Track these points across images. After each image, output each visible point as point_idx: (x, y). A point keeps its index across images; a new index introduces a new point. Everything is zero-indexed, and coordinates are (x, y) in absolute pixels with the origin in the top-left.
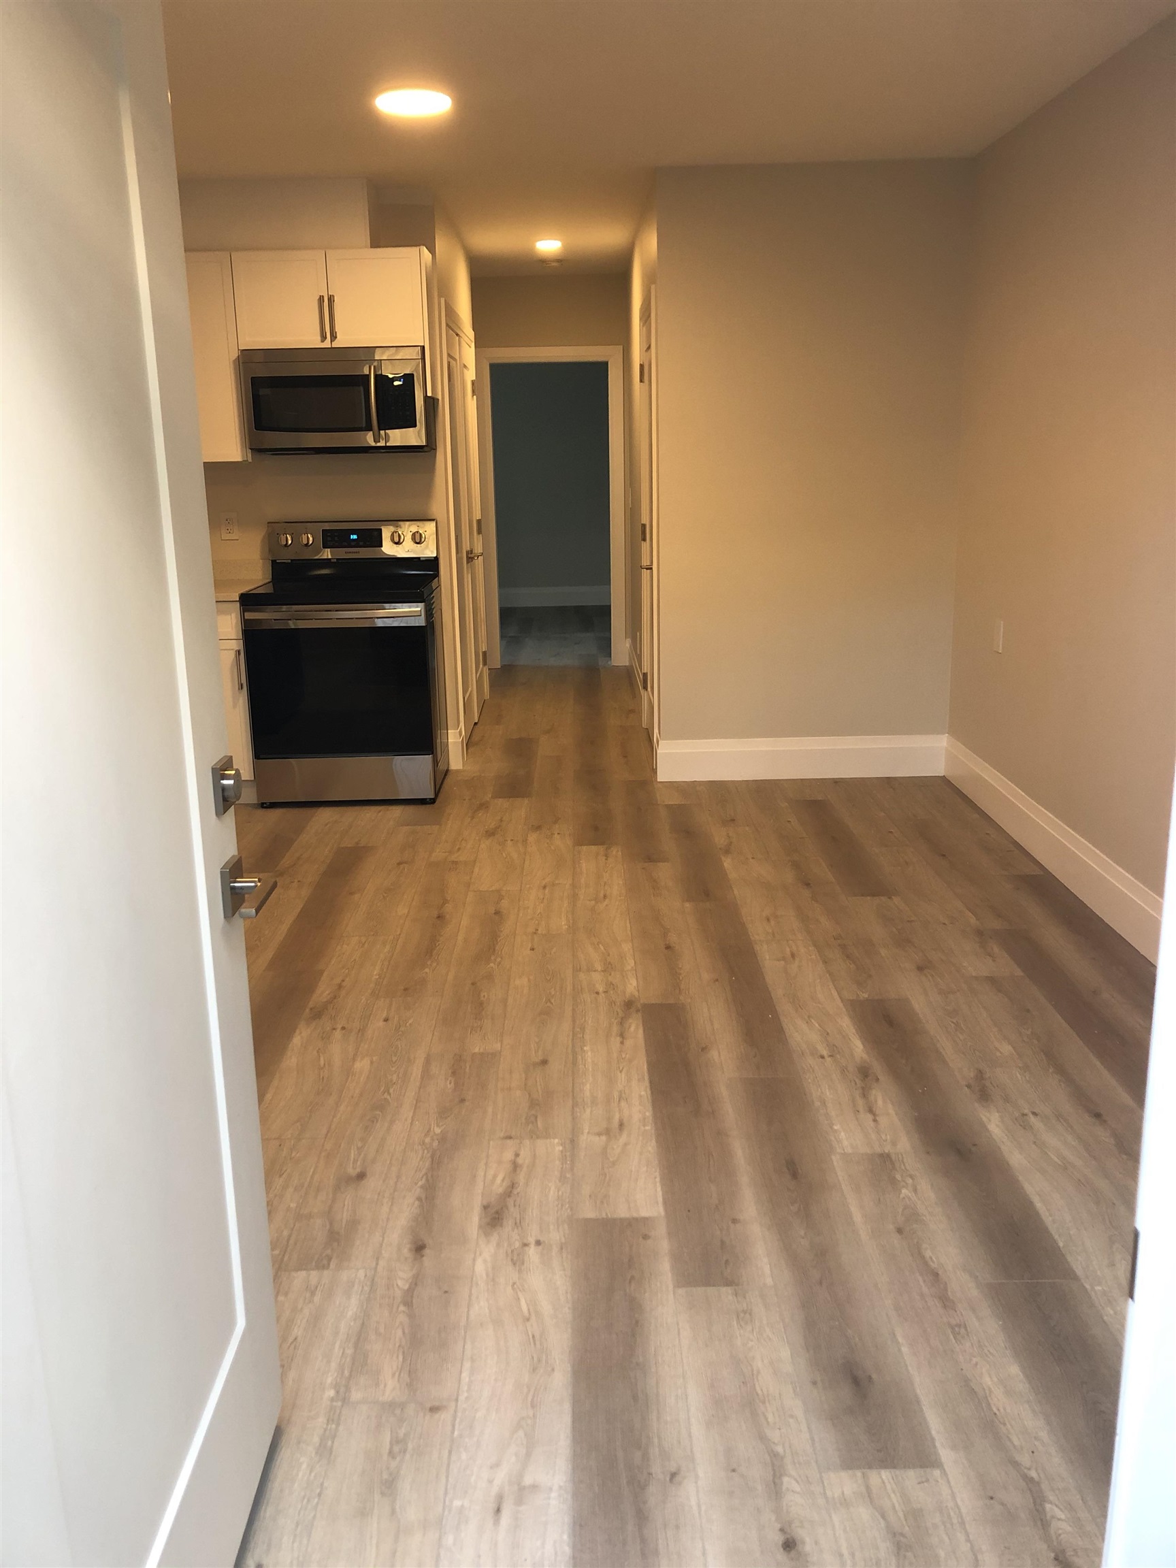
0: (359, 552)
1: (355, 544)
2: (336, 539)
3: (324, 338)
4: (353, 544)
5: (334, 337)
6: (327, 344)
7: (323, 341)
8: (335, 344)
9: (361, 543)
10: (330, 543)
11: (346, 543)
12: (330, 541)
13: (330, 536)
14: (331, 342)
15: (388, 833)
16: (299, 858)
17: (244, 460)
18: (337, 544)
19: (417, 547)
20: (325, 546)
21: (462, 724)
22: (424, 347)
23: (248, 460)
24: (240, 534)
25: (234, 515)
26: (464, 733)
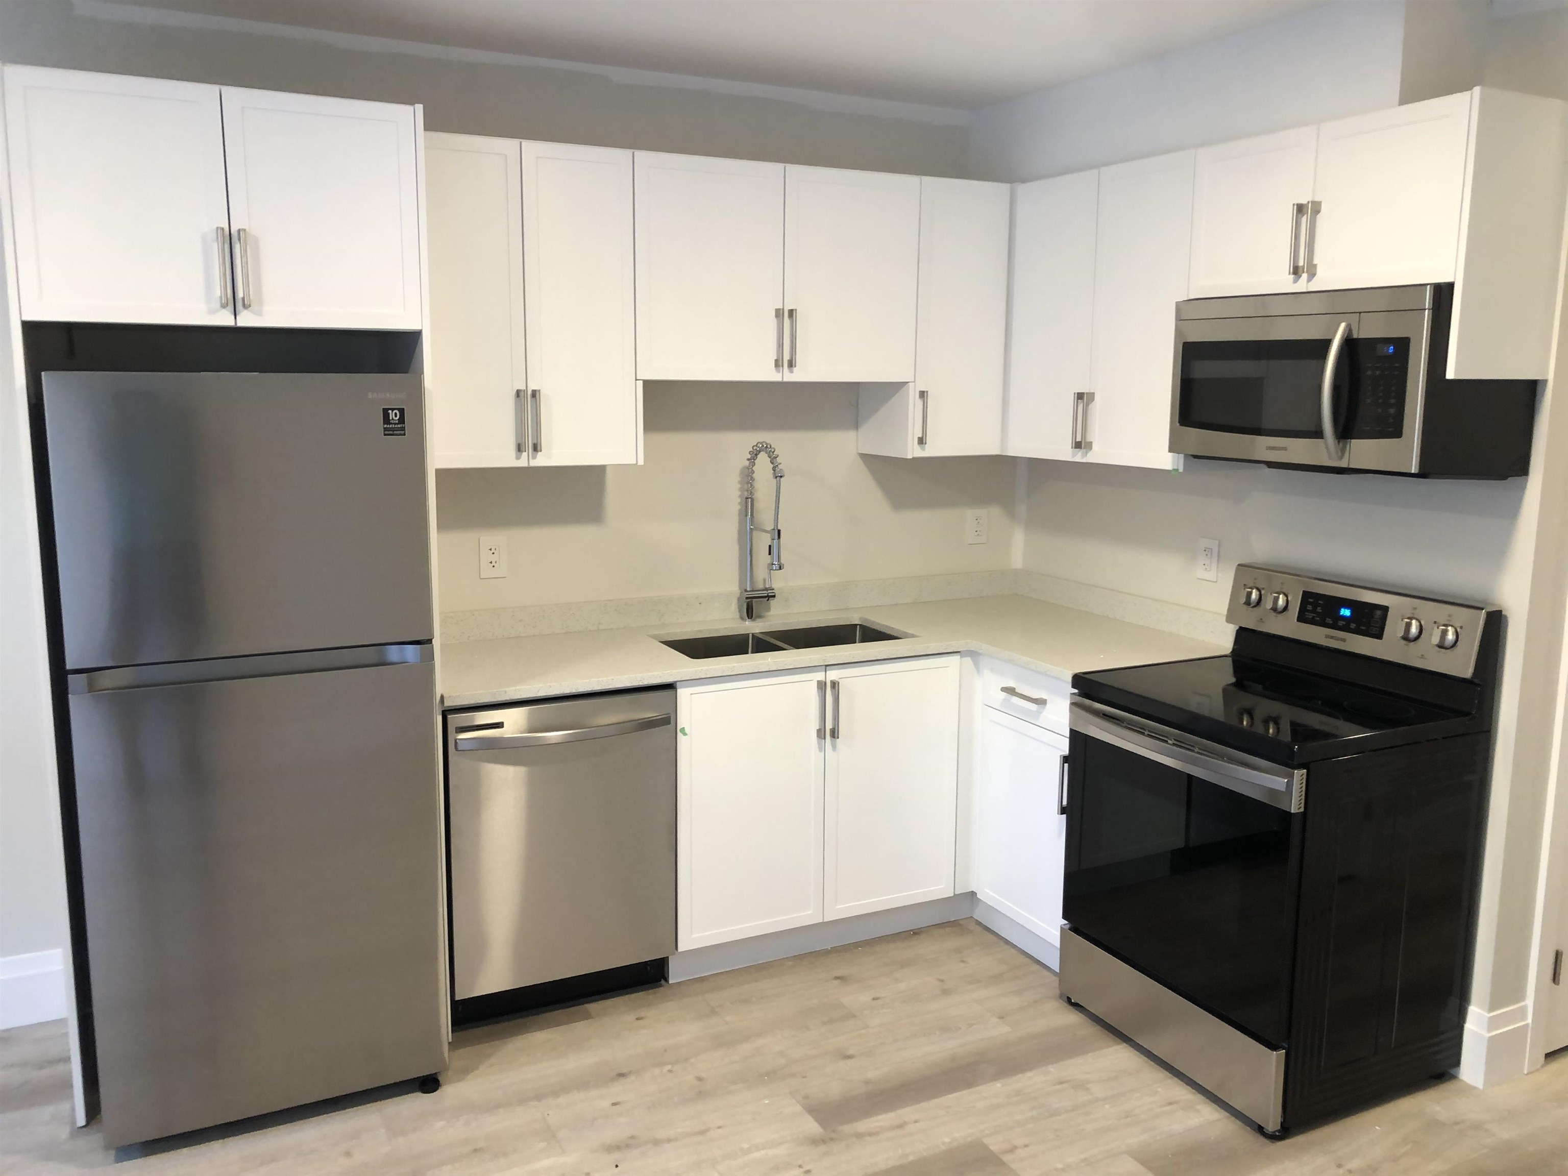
0: (1346, 641)
1: (1346, 626)
2: (1319, 610)
3: (1297, 273)
4: (1341, 623)
5: (1310, 273)
6: (1299, 286)
7: (1294, 281)
8: (1315, 286)
9: (1353, 626)
10: (1310, 616)
11: (1329, 621)
12: (1308, 611)
13: (1311, 603)
14: (1309, 280)
15: (1085, 1160)
16: (901, 1126)
17: (1174, 469)
18: (1318, 619)
19: (1439, 652)
20: (1301, 618)
21: (1529, 1002)
22: (1451, 286)
23: (1177, 470)
24: (1220, 575)
25: (1214, 545)
26: (1529, 1020)
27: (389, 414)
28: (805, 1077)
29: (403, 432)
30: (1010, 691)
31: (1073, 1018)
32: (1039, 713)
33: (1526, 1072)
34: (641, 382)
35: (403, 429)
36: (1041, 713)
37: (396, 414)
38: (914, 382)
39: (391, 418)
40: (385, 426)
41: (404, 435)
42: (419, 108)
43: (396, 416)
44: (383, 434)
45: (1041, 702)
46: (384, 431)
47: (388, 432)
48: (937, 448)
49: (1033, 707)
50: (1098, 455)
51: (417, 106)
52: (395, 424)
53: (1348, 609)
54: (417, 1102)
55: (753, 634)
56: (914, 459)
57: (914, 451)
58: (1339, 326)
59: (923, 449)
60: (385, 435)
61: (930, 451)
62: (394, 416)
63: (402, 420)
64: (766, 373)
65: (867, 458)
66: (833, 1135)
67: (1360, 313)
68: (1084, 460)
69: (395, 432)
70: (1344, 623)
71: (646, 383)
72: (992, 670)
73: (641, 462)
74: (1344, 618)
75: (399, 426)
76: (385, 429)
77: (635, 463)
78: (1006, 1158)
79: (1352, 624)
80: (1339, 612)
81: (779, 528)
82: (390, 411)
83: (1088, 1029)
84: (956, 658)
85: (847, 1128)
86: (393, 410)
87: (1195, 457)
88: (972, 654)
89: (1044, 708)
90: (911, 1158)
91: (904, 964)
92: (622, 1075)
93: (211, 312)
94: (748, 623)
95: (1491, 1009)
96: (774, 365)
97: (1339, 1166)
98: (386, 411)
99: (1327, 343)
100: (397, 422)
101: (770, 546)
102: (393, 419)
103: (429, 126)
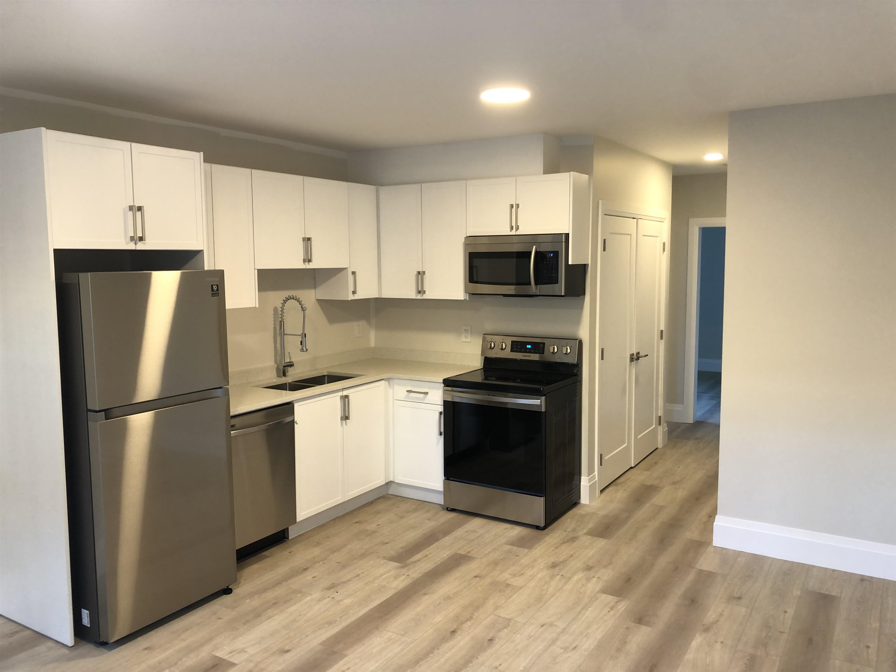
0: (530, 356)
1: (530, 351)
2: (519, 347)
3: (512, 228)
4: (528, 350)
5: (517, 228)
6: (513, 233)
7: (511, 231)
8: (518, 233)
9: (532, 351)
10: (515, 349)
11: (523, 350)
12: (515, 348)
13: (515, 345)
14: (516, 231)
15: (493, 549)
16: (427, 556)
17: (465, 299)
18: (519, 350)
19: (565, 356)
20: (512, 351)
21: (596, 473)
22: (568, 234)
23: (466, 299)
24: (472, 339)
25: (469, 328)
26: (597, 479)
27: (213, 287)
28: (378, 552)
29: (218, 295)
30: (409, 391)
31: (453, 515)
32: (424, 398)
33: (597, 497)
34: (257, 270)
35: (218, 293)
36: (426, 398)
37: (215, 287)
38: (350, 268)
39: (214, 289)
40: (212, 292)
41: (218, 296)
42: (202, 153)
43: (216, 288)
44: (211, 296)
45: (426, 393)
46: (212, 295)
47: (213, 295)
48: (361, 295)
49: (422, 396)
50: (429, 295)
51: (201, 152)
52: (215, 291)
53: (530, 345)
54: (226, 599)
55: (289, 383)
56: (351, 300)
57: (351, 297)
58: (533, 247)
59: (354, 296)
60: (212, 296)
61: (357, 297)
62: (215, 288)
63: (218, 290)
64: (299, 265)
65: (319, 301)
66: (405, 564)
67: (540, 243)
68: (422, 298)
69: (216, 295)
70: (529, 350)
71: (258, 270)
72: (399, 385)
73: (257, 306)
74: (529, 348)
75: (217, 292)
76: (212, 294)
77: (255, 306)
78: (469, 555)
79: (532, 350)
80: (527, 347)
81: (305, 333)
82: (214, 286)
83: (461, 517)
84: (383, 382)
85: (409, 561)
86: (214, 285)
87: (473, 294)
88: (388, 380)
89: (427, 396)
90: (439, 563)
91: (378, 513)
92: (305, 569)
93: (127, 243)
94: (284, 378)
95: (589, 476)
96: (303, 262)
97: (565, 531)
98: (212, 286)
99: (530, 253)
100: (216, 290)
101: (301, 342)
102: (215, 289)
103: (206, 161)
